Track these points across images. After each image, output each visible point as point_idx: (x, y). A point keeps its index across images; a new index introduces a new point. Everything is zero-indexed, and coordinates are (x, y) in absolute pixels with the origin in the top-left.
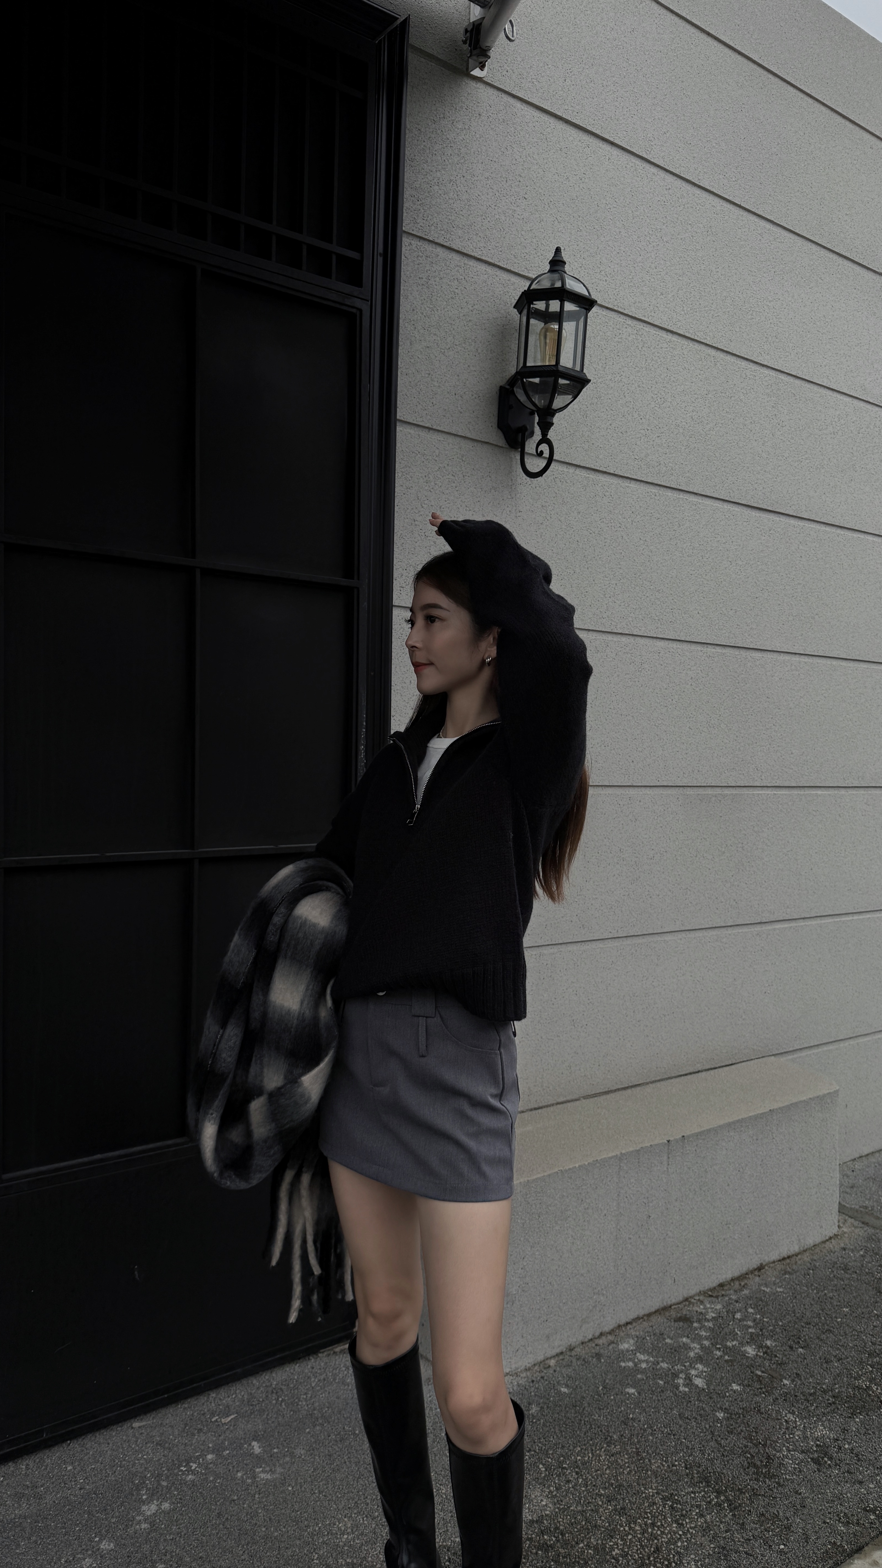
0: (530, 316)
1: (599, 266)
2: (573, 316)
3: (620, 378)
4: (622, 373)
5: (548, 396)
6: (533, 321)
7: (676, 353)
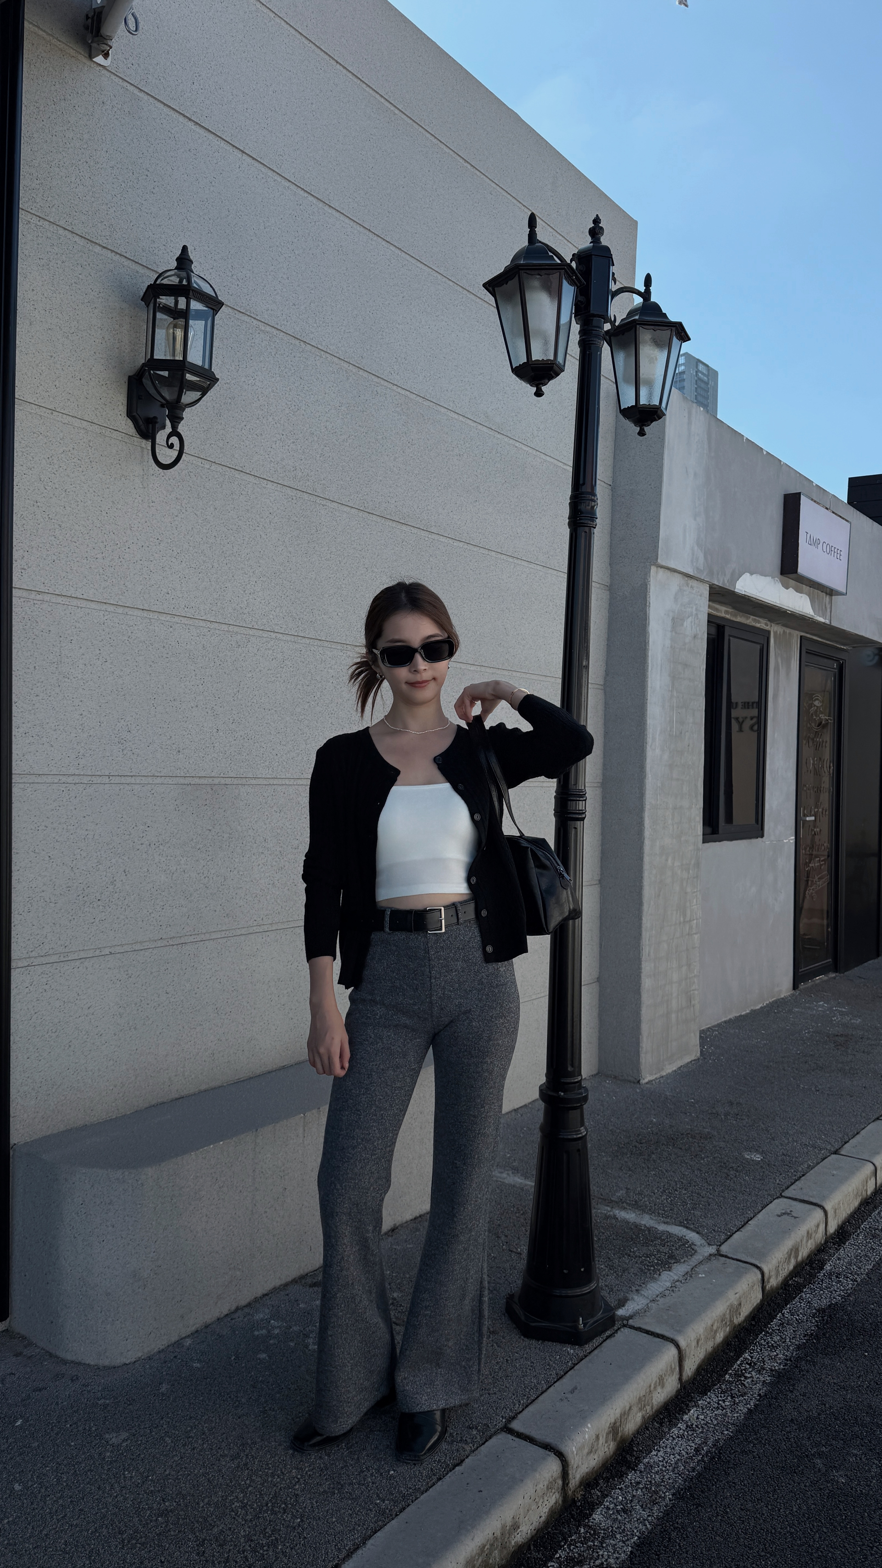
0: (157, 310)
1: (231, 270)
2: (199, 315)
3: (254, 382)
4: (256, 377)
5: (177, 389)
6: (159, 315)
7: (309, 363)
